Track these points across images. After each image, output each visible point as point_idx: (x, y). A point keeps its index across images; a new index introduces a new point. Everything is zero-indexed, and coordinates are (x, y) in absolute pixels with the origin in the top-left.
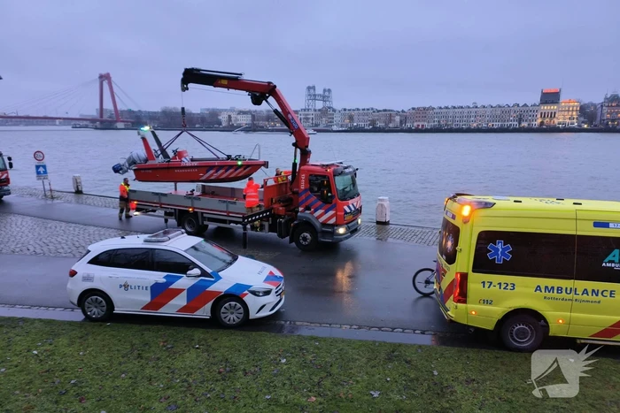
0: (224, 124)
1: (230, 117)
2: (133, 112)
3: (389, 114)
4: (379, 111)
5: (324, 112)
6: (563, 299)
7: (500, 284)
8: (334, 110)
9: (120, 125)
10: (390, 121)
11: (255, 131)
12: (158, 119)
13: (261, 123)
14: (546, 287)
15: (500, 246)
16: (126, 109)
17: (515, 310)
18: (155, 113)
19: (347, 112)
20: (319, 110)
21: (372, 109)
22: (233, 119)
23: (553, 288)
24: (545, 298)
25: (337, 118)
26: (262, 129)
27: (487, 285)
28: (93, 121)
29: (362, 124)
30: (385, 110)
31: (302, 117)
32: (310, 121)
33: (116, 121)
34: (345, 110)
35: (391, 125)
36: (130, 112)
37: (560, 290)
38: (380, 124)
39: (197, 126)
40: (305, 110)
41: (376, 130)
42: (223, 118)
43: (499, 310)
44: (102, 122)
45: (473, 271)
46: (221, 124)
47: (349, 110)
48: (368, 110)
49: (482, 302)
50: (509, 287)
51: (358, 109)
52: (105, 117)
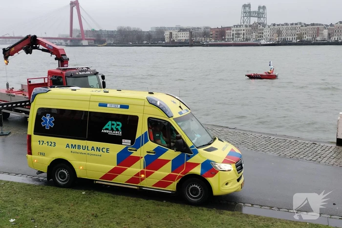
0: (167, 40)
1: (171, 33)
2: (96, 31)
3: (317, 28)
4: (306, 25)
5: (254, 27)
6: (81, 153)
7: (48, 142)
8: (264, 25)
9: (85, 42)
10: (318, 34)
11: (192, 46)
12: (114, 37)
13: (198, 39)
14: (72, 145)
15: (48, 118)
16: (90, 29)
17: (56, 159)
18: (113, 31)
19: (276, 27)
20: (250, 26)
21: (300, 23)
22: (174, 36)
23: (75, 145)
24: (71, 152)
25: (267, 33)
26: (199, 44)
27: (41, 143)
28: (66, 39)
29: (290, 38)
30: (313, 25)
31: (234, 32)
32: (242, 36)
33: (82, 40)
34: (274, 25)
35: (318, 39)
36: (93, 31)
37: (79, 147)
38: (307, 38)
39: (145, 42)
40: (237, 26)
41: (302, 43)
42: (167, 34)
43: (47, 160)
44: (71, 40)
45: (34, 134)
46: (164, 41)
47: (278, 25)
48: (296, 24)
49: (39, 154)
50: (53, 145)
51: (287, 24)
52: (75, 36)
